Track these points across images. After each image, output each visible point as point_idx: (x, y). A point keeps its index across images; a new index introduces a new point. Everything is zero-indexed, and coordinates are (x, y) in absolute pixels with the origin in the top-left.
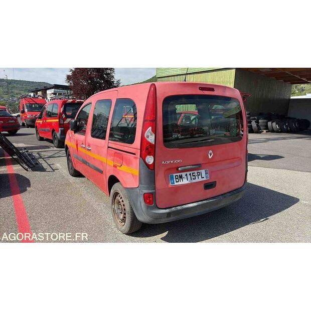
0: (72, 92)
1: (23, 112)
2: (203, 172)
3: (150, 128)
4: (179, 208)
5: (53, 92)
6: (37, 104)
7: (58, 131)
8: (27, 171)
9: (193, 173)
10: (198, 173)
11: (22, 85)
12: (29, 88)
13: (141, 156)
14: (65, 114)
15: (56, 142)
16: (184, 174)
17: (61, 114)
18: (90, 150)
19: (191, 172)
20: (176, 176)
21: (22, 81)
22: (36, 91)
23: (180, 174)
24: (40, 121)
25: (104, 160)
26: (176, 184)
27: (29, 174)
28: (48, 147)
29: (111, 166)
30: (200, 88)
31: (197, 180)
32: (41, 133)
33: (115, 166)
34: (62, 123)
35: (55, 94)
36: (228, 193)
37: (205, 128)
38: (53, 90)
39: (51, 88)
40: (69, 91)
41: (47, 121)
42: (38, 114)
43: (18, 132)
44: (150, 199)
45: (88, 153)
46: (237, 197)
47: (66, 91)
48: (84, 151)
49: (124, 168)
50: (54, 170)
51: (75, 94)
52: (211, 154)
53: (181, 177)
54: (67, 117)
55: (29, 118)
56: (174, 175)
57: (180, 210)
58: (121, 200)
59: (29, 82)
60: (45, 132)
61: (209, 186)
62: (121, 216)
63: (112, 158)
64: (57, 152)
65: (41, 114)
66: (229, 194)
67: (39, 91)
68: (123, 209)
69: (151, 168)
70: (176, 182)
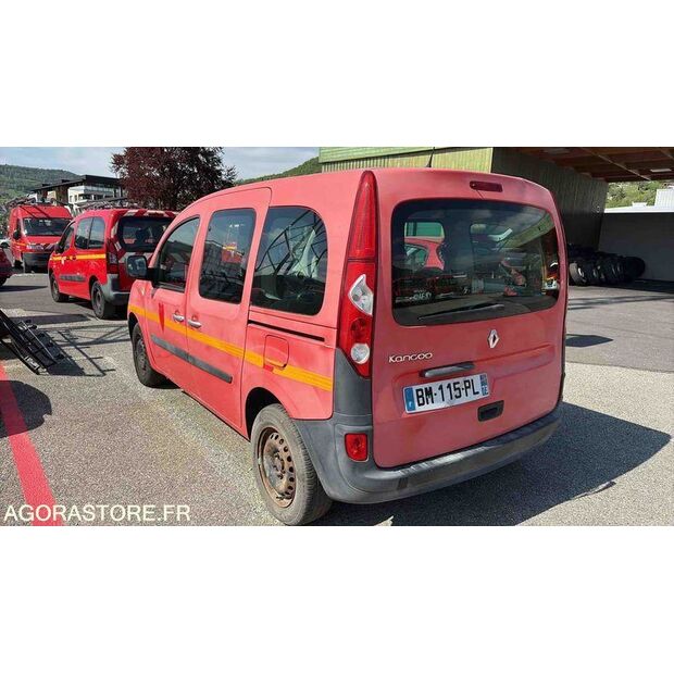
0: (126, 193)
1: (18, 236)
2: (476, 379)
3: (362, 278)
4: (424, 465)
5: (82, 192)
6: (49, 218)
7: (105, 281)
8: (38, 373)
9: (455, 384)
10: (465, 382)
11: (12, 177)
12: (26, 182)
13: (338, 345)
14: (122, 243)
15: (100, 305)
16: (435, 386)
17: (111, 242)
18: (198, 327)
19: (451, 381)
20: (417, 391)
21: (11, 167)
22: (43, 191)
23: (427, 385)
24: (59, 258)
25: (236, 351)
26: (419, 409)
27: (44, 382)
28: (82, 318)
29: (257, 367)
30: (472, 183)
31: (464, 400)
32: (63, 284)
33: (268, 368)
34: (114, 262)
35: (86, 196)
36: (525, 426)
37: (462, 277)
38: (83, 187)
39: (77, 184)
40: (118, 191)
41: (78, 257)
42: (56, 242)
43: (8, 282)
44: (359, 446)
45: (191, 334)
46: (545, 435)
47: (112, 190)
48: (181, 329)
49: (293, 372)
50: (103, 373)
51: (134, 196)
52: (494, 339)
53: (429, 392)
54: (126, 248)
55: (31, 251)
56: (415, 388)
57: (428, 471)
58: (281, 448)
59: (28, 169)
60: (72, 283)
61: (488, 411)
62: (282, 484)
63: (258, 347)
64: (113, 329)
65: (63, 243)
66: (528, 430)
67: (50, 189)
68: (286, 468)
69: (363, 373)
70: (420, 405)
